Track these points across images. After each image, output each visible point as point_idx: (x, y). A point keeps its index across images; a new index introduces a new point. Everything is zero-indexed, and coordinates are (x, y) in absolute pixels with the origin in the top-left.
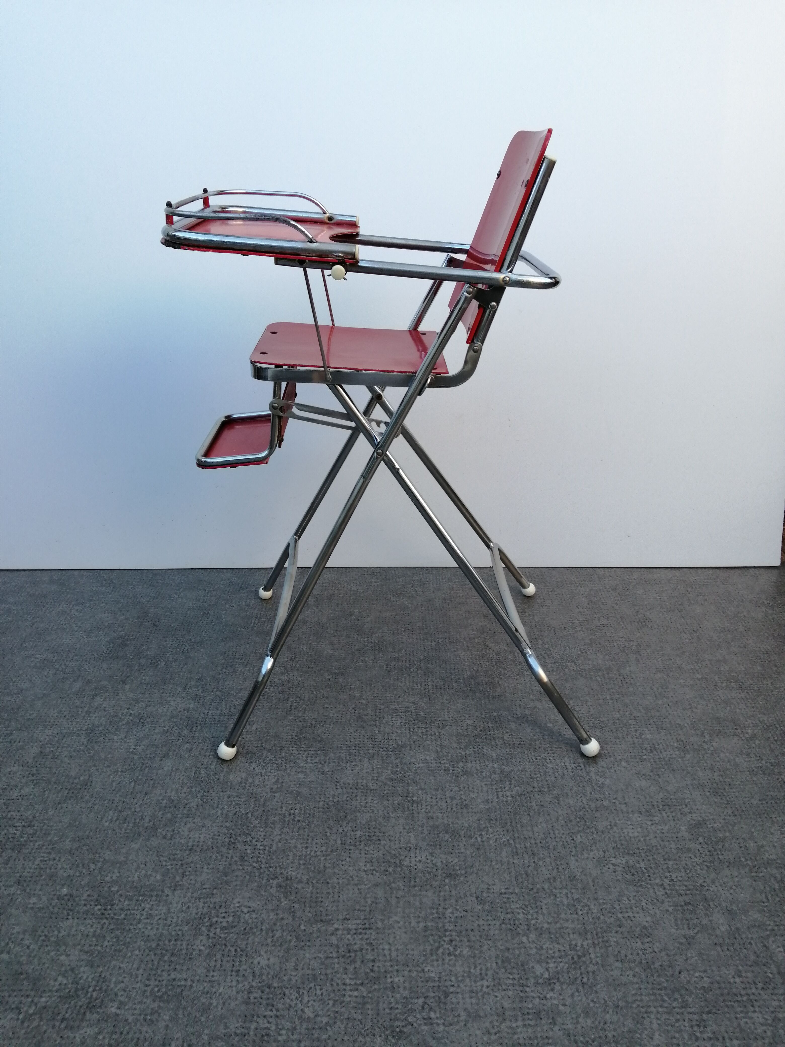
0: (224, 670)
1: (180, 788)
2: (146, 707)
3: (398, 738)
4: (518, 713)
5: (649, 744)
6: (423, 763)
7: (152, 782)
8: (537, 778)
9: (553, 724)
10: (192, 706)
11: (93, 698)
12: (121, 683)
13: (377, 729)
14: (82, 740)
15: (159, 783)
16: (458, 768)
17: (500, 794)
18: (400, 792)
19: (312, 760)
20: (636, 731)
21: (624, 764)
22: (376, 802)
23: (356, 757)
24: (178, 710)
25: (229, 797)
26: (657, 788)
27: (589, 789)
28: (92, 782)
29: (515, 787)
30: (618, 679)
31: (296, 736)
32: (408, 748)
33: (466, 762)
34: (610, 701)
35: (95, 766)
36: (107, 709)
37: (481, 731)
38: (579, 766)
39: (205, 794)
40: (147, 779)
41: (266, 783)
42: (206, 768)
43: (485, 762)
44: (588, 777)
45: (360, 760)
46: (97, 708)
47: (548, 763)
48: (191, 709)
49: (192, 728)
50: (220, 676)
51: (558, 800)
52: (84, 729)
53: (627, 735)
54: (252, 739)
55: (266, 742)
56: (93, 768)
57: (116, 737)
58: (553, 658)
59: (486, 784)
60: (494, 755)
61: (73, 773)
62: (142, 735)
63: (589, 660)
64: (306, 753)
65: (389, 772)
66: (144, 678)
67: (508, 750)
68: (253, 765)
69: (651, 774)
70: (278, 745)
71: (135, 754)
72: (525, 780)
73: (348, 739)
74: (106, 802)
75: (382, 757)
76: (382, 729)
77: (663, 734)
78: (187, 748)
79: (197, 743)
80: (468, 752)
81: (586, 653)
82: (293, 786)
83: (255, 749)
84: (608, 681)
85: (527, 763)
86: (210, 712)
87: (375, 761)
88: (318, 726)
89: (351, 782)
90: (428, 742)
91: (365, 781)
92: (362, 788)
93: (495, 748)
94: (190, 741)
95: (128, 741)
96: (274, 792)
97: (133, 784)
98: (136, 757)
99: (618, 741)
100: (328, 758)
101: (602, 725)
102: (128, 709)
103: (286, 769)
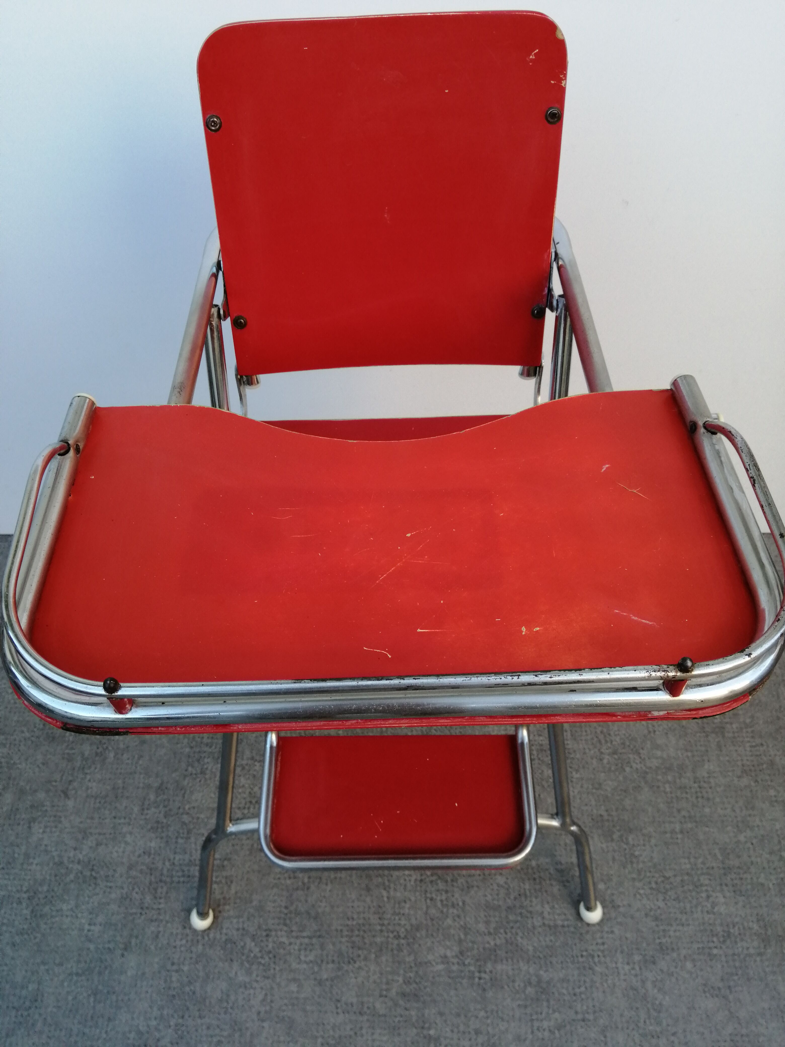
0: (190, 769)
1: (149, 1009)
2: (97, 845)
3: (412, 912)
4: (563, 862)
5: (721, 925)
6: (443, 963)
7: (114, 997)
8: (581, 993)
9: (605, 884)
10: (153, 844)
11: (30, 827)
12: (62, 795)
13: (385, 893)
14: (25, 912)
15: (122, 1000)
16: (485, 972)
17: (536, 1024)
18: (414, 1019)
19: (306, 956)
20: (708, 897)
21: (689, 965)
22: (385, 1038)
23: (360, 952)
24: (137, 854)
25: (208, 1028)
26: (727, 1012)
27: (643, 1015)
28: (43, 996)
29: (554, 1011)
30: (693, 790)
31: (286, 907)
32: (424, 933)
33: (496, 961)
34: (680, 836)
35: (43, 963)
36: (49, 848)
37: (515, 899)
38: (633, 969)
39: (180, 1021)
40: (108, 992)
41: (252, 1002)
42: (177, 971)
43: (518, 961)
44: (643, 991)
45: (366, 959)
46: (36, 847)
47: (595, 963)
48: (153, 852)
49: (156, 890)
50: (185, 783)
51: (605, 1037)
52: (25, 889)
53: (696, 906)
54: (231, 913)
55: (248, 919)
56: (42, 967)
57: (65, 907)
58: (612, 742)
59: (519, 1005)
60: (531, 948)
61: (19, 978)
62: (96, 904)
63: (657, 747)
64: (298, 942)
65: (401, 979)
66: (90, 784)
67: (547, 939)
68: (236, 965)
69: (721, 985)
70: (264, 927)
71: (90, 941)
72: (566, 998)
73: (349, 914)
74: (63, 1033)
75: (392, 950)
76: (392, 893)
77: (741, 904)
78: (152, 932)
79: (164, 923)
80: (498, 942)
81: (655, 731)
82: (284, 1008)
83: (235, 933)
84: (679, 794)
85: (570, 965)
86: (178, 857)
87: (384, 959)
88: (313, 887)
89: (354, 1000)
90: (449, 921)
91: (371, 1000)
92: (368, 1012)
93: (531, 934)
94: (155, 917)
95: (79, 915)
96: (263, 1021)
97: (92, 999)
98: (92, 947)
99: (684, 918)
100: (325, 953)
101: (668, 887)
102: (75, 849)
103: (274, 976)
